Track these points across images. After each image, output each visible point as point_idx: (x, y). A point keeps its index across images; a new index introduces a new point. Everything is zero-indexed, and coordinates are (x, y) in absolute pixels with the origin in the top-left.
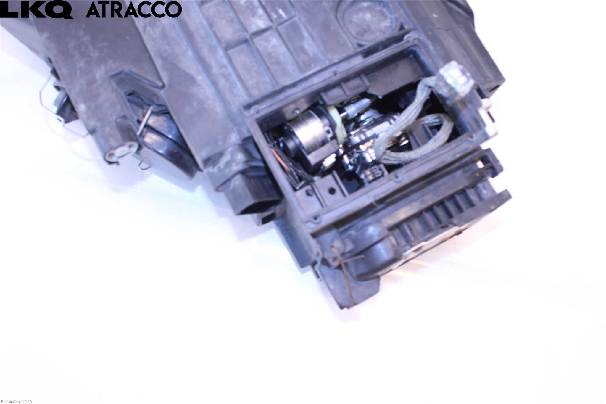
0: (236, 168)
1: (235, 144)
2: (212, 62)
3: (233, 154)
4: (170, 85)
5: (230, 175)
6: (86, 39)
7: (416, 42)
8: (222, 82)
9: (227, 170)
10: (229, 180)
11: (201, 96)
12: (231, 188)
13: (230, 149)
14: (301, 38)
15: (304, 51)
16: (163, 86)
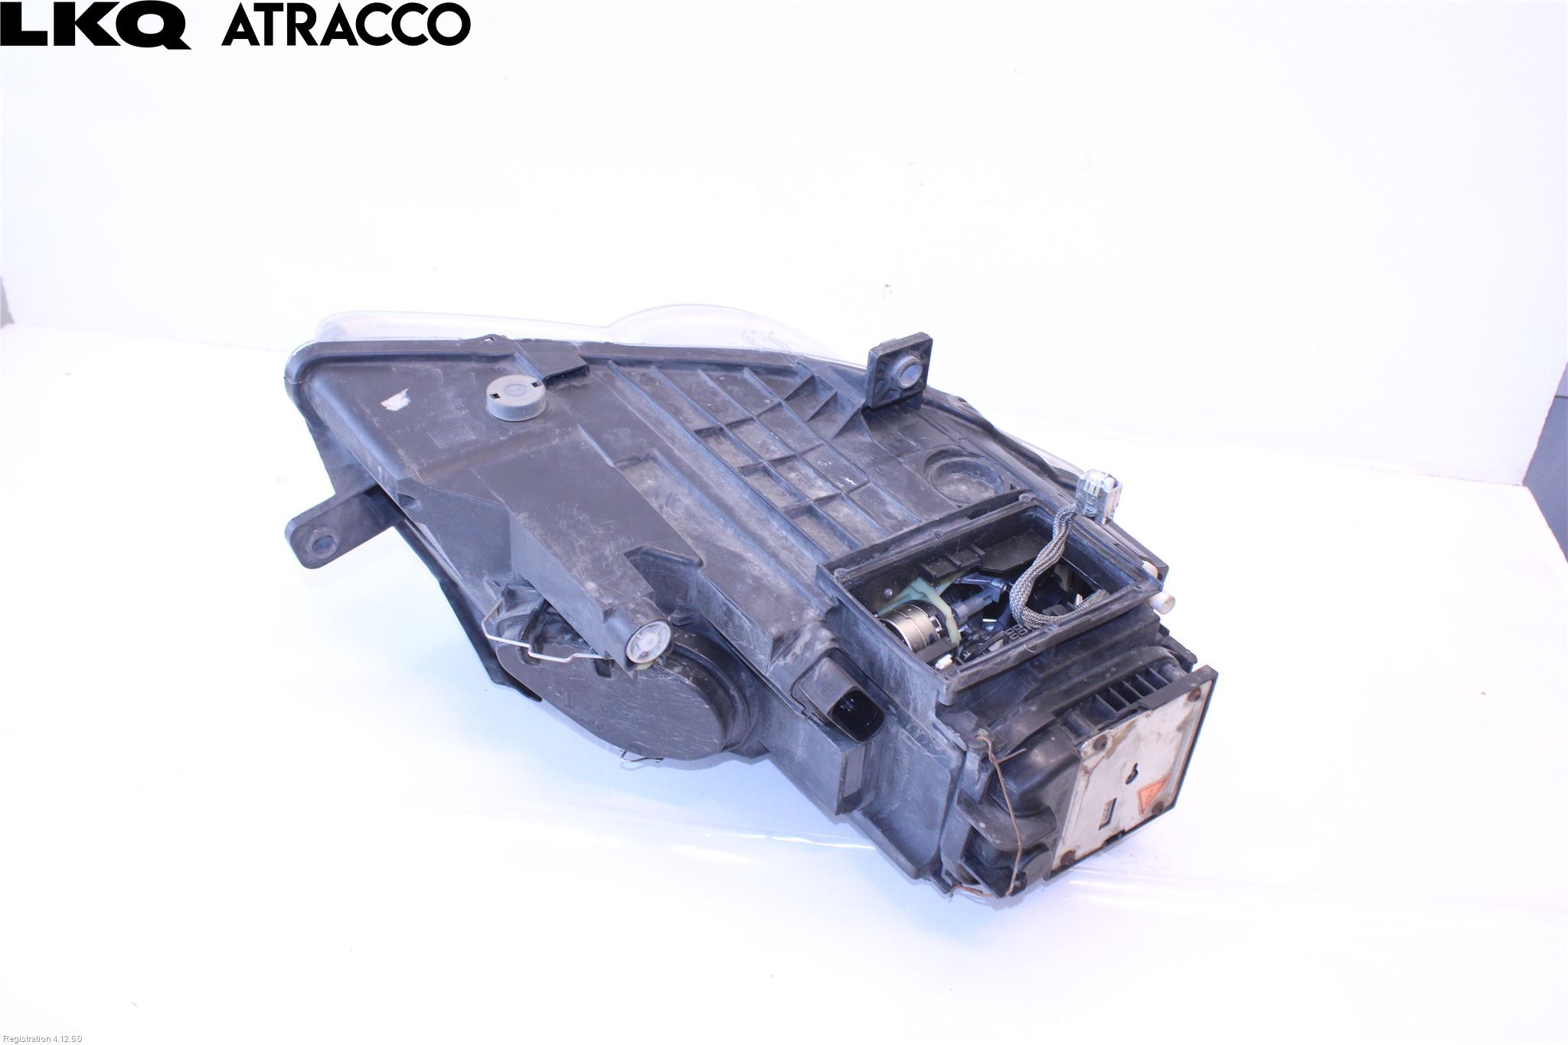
0: (820, 647)
1: (815, 620)
2: (765, 534)
3: (813, 632)
4: (709, 565)
5: (812, 660)
6: (583, 517)
7: (1035, 503)
8: (783, 555)
9: (808, 654)
10: (811, 668)
11: (756, 573)
12: (815, 679)
13: (809, 626)
14: (883, 503)
15: (889, 515)
16: (701, 564)
